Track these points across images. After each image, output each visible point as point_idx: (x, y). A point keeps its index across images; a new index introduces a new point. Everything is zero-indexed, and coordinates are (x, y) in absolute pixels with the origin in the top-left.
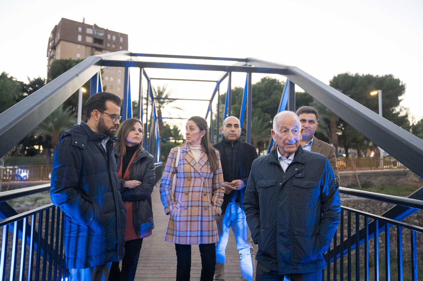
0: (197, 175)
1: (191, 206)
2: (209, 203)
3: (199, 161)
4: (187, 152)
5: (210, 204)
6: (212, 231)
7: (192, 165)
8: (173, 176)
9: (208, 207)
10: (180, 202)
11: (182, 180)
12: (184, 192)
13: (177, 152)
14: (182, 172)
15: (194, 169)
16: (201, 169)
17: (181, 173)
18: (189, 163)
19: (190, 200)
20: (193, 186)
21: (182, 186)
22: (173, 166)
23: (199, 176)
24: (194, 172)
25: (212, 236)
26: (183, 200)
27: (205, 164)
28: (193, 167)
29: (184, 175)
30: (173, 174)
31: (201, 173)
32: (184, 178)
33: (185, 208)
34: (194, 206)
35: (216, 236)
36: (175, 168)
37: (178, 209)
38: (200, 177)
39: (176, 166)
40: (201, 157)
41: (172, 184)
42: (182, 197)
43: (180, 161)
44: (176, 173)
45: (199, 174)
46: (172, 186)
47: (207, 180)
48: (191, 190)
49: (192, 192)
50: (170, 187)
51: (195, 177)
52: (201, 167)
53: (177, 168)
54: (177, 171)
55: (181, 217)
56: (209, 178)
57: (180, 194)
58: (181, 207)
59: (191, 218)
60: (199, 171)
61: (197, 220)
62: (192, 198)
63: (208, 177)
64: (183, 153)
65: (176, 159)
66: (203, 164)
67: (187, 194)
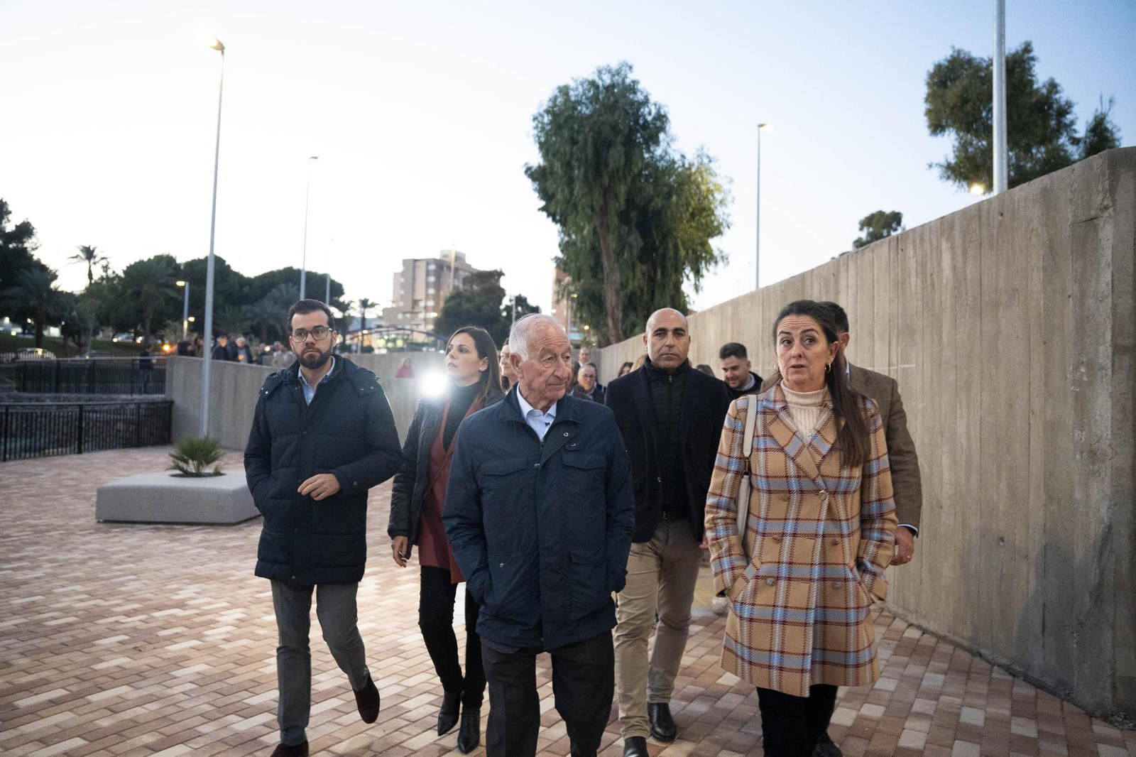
0: (807, 485)
1: (789, 579)
2: (847, 567)
3: (813, 439)
4: (774, 412)
5: (851, 570)
6: (857, 651)
7: (792, 455)
8: (740, 482)
9: (846, 580)
10: (758, 564)
11: (764, 496)
12: (770, 535)
13: (746, 410)
14: (763, 473)
15: (798, 467)
16: (818, 466)
17: (761, 476)
18: (782, 449)
19: (785, 558)
20: (797, 519)
21: (763, 514)
22: (736, 454)
23: (812, 487)
24: (799, 477)
25: (857, 666)
26: (765, 558)
27: (831, 450)
28: (793, 459)
29: (768, 484)
30: (739, 476)
31: (820, 481)
32: (769, 492)
33: (769, 581)
34: (798, 579)
35: (868, 667)
36: (742, 458)
37: (748, 581)
38: (816, 492)
39: (747, 454)
40: (818, 427)
41: (737, 507)
42: (762, 547)
43: (756, 438)
44: (746, 474)
45: (814, 480)
46: (736, 512)
47: (840, 498)
48: (789, 529)
49: (794, 535)
50: (731, 515)
51: (802, 492)
52: (819, 459)
53: (747, 458)
54: (750, 469)
55: (755, 607)
56: (845, 493)
57: (759, 537)
58: (757, 577)
59: (785, 614)
60: (813, 473)
61: (803, 620)
62: (791, 555)
63: (842, 488)
64: (764, 413)
65: (743, 433)
66: (825, 448)
67: (779, 539)
